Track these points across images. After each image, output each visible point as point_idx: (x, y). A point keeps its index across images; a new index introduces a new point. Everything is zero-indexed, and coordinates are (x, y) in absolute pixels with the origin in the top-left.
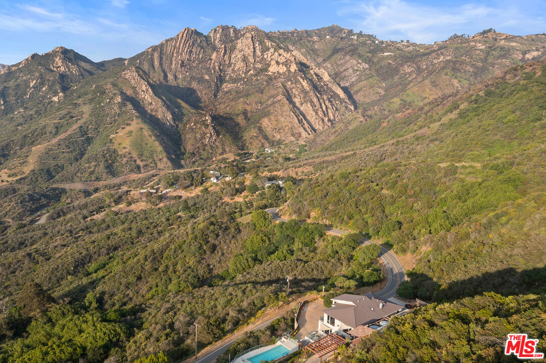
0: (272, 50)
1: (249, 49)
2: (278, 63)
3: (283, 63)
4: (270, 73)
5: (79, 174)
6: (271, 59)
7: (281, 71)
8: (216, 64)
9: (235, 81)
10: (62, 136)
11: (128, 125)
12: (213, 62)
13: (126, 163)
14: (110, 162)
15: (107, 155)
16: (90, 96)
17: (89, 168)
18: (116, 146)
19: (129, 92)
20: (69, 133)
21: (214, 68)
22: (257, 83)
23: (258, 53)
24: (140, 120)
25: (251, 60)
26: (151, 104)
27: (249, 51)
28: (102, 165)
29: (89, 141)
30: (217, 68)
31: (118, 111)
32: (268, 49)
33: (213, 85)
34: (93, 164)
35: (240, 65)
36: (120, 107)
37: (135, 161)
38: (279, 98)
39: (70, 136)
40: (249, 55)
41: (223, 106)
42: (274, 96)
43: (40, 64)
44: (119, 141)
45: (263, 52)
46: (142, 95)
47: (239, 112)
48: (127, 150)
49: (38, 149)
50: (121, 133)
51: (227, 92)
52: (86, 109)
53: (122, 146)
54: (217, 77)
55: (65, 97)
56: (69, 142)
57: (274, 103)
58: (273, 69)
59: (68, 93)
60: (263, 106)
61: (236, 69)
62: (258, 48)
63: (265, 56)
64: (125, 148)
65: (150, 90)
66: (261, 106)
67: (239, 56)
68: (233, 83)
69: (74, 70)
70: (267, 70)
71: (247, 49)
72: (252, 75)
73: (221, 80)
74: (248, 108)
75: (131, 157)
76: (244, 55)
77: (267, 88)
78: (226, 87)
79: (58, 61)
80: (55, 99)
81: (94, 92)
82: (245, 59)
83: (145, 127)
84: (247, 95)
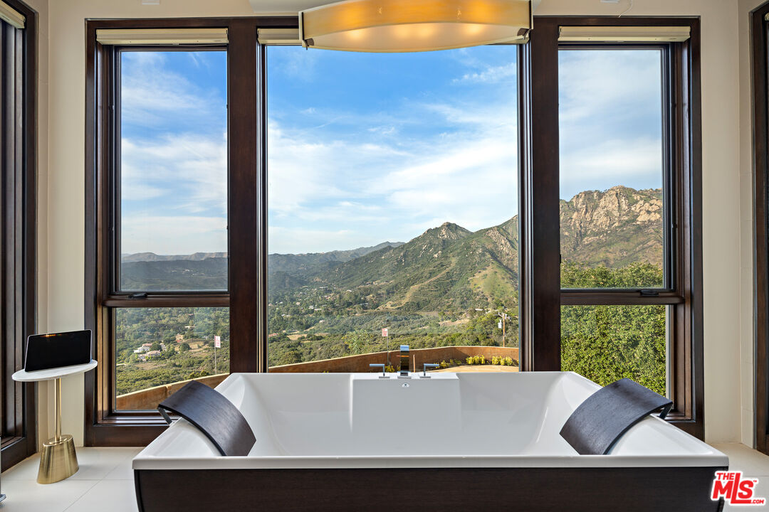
0: (642, 202)
1: (613, 204)
2: (649, 212)
3: (655, 212)
4: (638, 223)
5: (439, 307)
6: (640, 211)
7: (653, 219)
8: (577, 222)
9: (596, 234)
10: (433, 279)
11: (484, 269)
12: (573, 220)
13: (479, 301)
14: (465, 298)
15: (464, 293)
16: (459, 251)
17: (448, 302)
18: (471, 287)
19: (490, 246)
20: (438, 277)
21: (575, 225)
22: (622, 233)
23: (624, 207)
24: (495, 266)
25: (616, 214)
26: (508, 255)
27: (614, 206)
28: (458, 301)
29: (453, 283)
30: (578, 225)
31: (478, 260)
32: (637, 202)
33: (573, 239)
34: (451, 299)
35: (604, 219)
36: (480, 257)
37: (487, 299)
38: (650, 243)
39: (439, 279)
40: (613, 210)
41: (582, 257)
42: (643, 243)
43: (431, 235)
44: (475, 282)
45: (630, 205)
46: (501, 248)
47: (600, 260)
48: (481, 289)
49: (415, 288)
50: (478, 276)
51: (588, 245)
52: (454, 260)
53: (476, 287)
54: (577, 234)
55: (442, 253)
56: (439, 283)
57: (644, 249)
58: (643, 218)
59: (445, 251)
60: (629, 254)
61: (598, 224)
62: (624, 202)
63: (633, 209)
64: (479, 288)
65: (508, 243)
66: (627, 253)
67: (602, 213)
68: (594, 236)
69: (454, 236)
70: (635, 220)
71: (610, 205)
72: (616, 227)
73: (582, 235)
74: (611, 256)
75: (484, 296)
76: (607, 211)
77: (635, 236)
78: (586, 240)
79: (444, 232)
80: (436, 256)
81: (463, 248)
82: (608, 214)
83: (500, 272)
84: (610, 244)
